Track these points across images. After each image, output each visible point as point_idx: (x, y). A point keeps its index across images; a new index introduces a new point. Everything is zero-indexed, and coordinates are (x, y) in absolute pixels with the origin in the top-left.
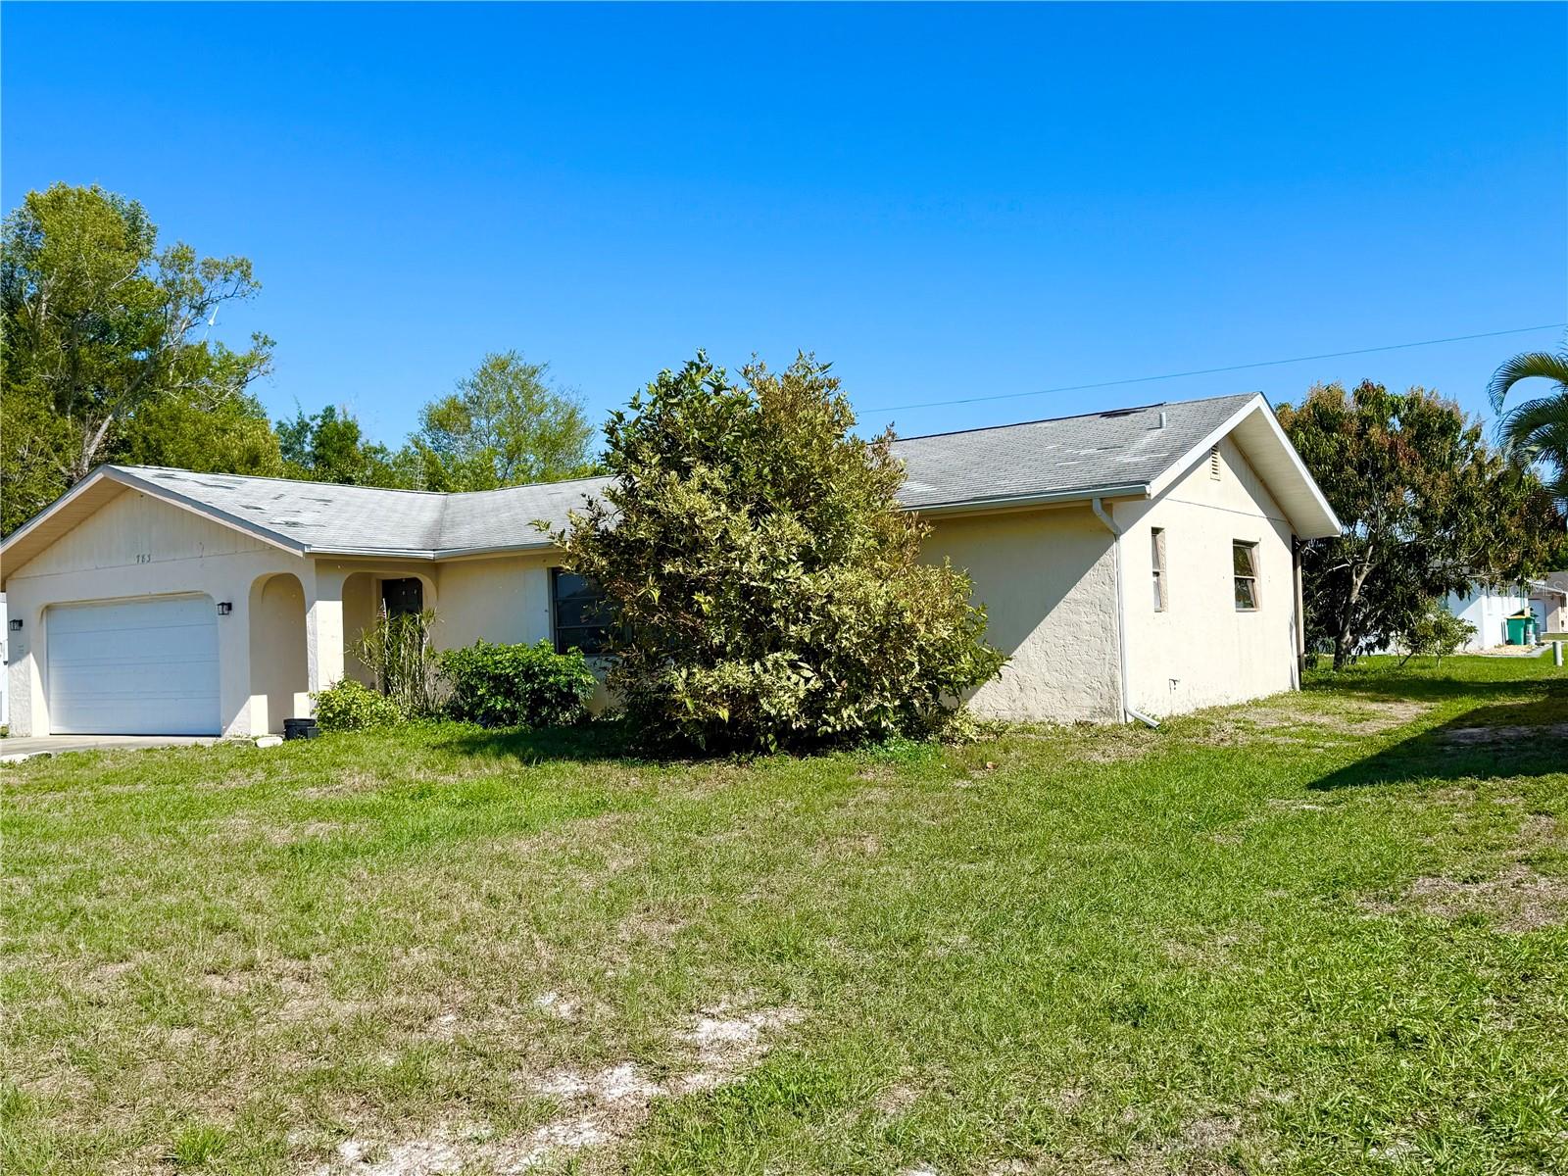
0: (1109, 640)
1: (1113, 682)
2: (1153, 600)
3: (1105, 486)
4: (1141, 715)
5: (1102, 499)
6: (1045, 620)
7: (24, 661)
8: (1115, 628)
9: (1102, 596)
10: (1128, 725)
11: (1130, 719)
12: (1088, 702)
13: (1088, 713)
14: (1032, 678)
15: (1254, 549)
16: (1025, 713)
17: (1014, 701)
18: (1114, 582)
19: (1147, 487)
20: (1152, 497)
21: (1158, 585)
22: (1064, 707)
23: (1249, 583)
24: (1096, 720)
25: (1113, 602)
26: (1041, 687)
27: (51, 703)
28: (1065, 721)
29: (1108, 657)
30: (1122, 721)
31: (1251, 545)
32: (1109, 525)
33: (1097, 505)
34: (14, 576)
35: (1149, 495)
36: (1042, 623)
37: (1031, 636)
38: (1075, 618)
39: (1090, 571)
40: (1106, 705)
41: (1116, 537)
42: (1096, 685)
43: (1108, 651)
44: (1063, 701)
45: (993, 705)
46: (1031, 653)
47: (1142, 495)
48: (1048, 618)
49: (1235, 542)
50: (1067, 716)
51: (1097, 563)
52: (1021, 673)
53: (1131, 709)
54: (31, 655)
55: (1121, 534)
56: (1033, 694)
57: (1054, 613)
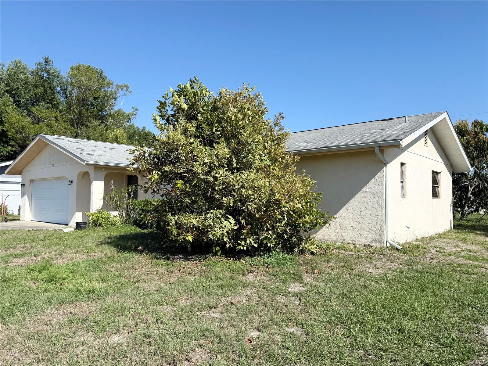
0: (381, 210)
1: (381, 228)
2: (400, 193)
3: (381, 141)
4: (393, 243)
5: (379, 147)
6: (352, 199)
7: (25, 197)
8: (384, 205)
9: (378, 190)
10: (387, 248)
11: (389, 245)
12: (370, 236)
13: (370, 241)
14: (346, 223)
15: (439, 175)
16: (343, 238)
17: (338, 233)
18: (383, 184)
19: (401, 142)
20: (403, 146)
21: (402, 187)
22: (359, 237)
23: (436, 188)
24: (374, 244)
25: (383, 193)
26: (349, 228)
27: (32, 211)
28: (360, 243)
29: (379, 217)
30: (385, 245)
31: (438, 173)
32: (382, 159)
33: (377, 150)
34: (23, 170)
35: (402, 145)
36: (351, 201)
37: (346, 206)
38: (365, 199)
39: (373, 179)
40: (378, 238)
41: (385, 165)
42: (374, 229)
43: (380, 214)
44: (359, 234)
45: (329, 234)
46: (346, 213)
47: (398, 145)
48: (353, 199)
49: (433, 172)
50: (361, 242)
51: (376, 176)
52: (341, 221)
53: (389, 240)
54: (26, 195)
55: (388, 163)
56: (346, 230)
57: (356, 197)
